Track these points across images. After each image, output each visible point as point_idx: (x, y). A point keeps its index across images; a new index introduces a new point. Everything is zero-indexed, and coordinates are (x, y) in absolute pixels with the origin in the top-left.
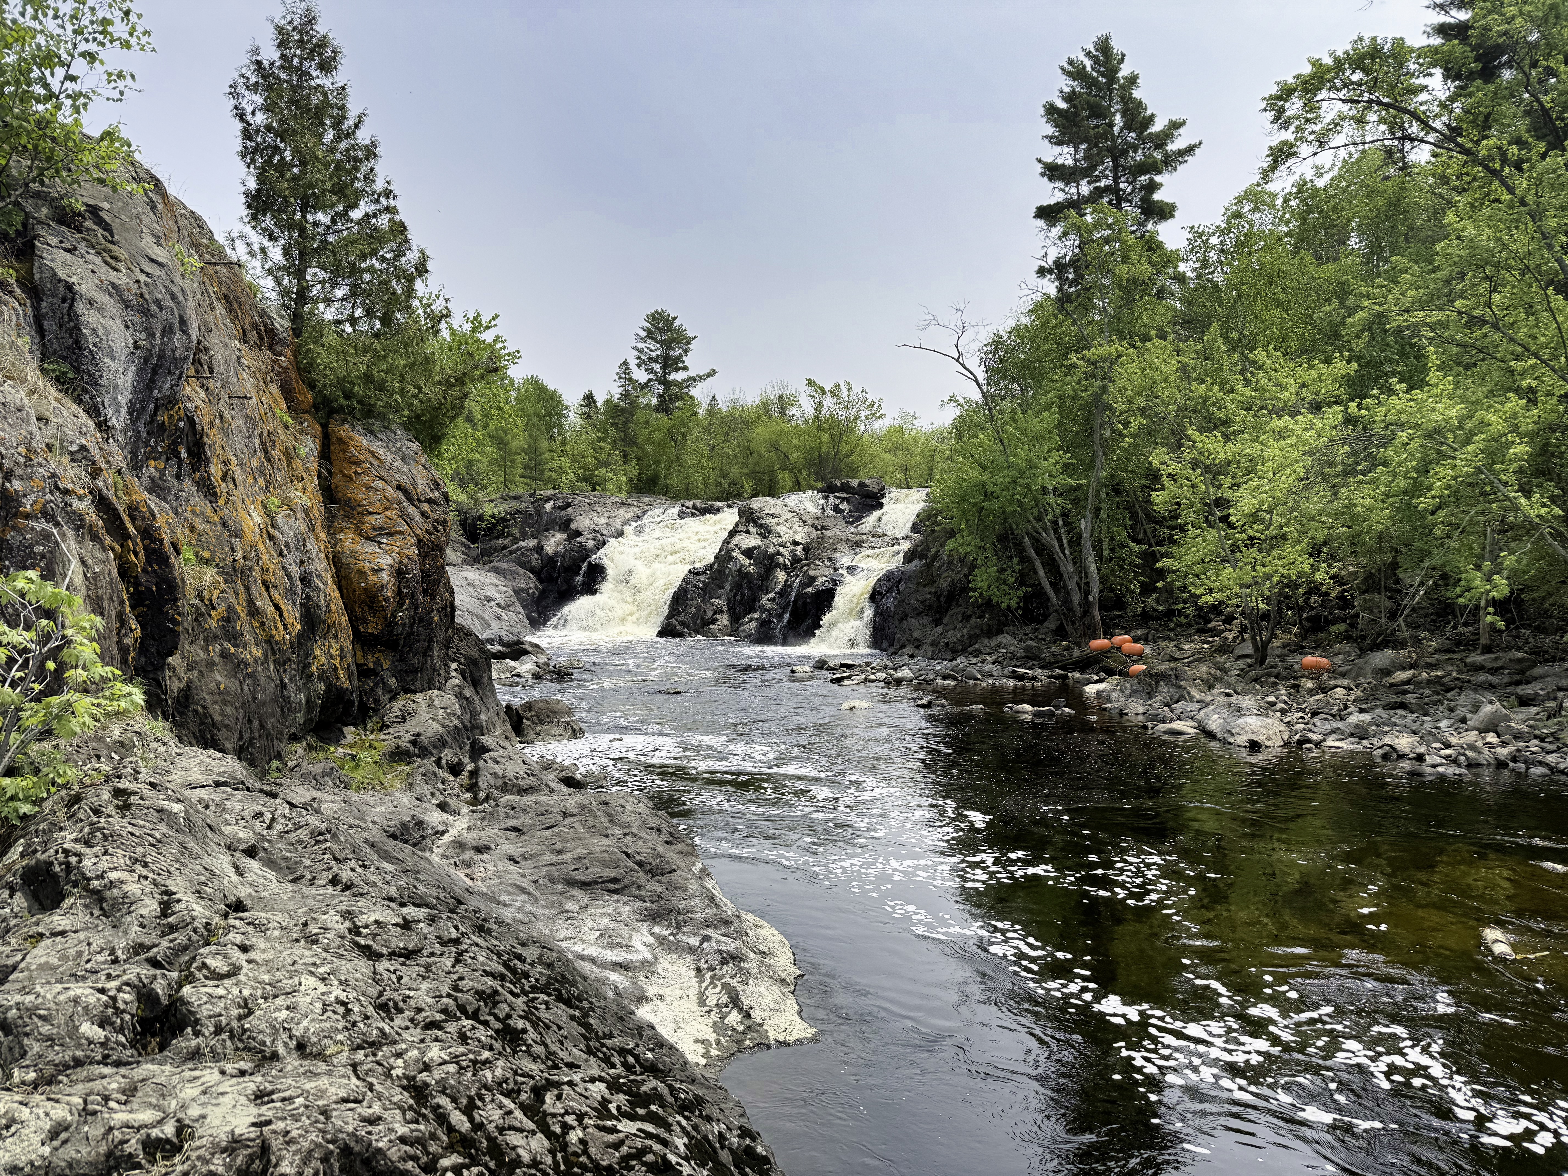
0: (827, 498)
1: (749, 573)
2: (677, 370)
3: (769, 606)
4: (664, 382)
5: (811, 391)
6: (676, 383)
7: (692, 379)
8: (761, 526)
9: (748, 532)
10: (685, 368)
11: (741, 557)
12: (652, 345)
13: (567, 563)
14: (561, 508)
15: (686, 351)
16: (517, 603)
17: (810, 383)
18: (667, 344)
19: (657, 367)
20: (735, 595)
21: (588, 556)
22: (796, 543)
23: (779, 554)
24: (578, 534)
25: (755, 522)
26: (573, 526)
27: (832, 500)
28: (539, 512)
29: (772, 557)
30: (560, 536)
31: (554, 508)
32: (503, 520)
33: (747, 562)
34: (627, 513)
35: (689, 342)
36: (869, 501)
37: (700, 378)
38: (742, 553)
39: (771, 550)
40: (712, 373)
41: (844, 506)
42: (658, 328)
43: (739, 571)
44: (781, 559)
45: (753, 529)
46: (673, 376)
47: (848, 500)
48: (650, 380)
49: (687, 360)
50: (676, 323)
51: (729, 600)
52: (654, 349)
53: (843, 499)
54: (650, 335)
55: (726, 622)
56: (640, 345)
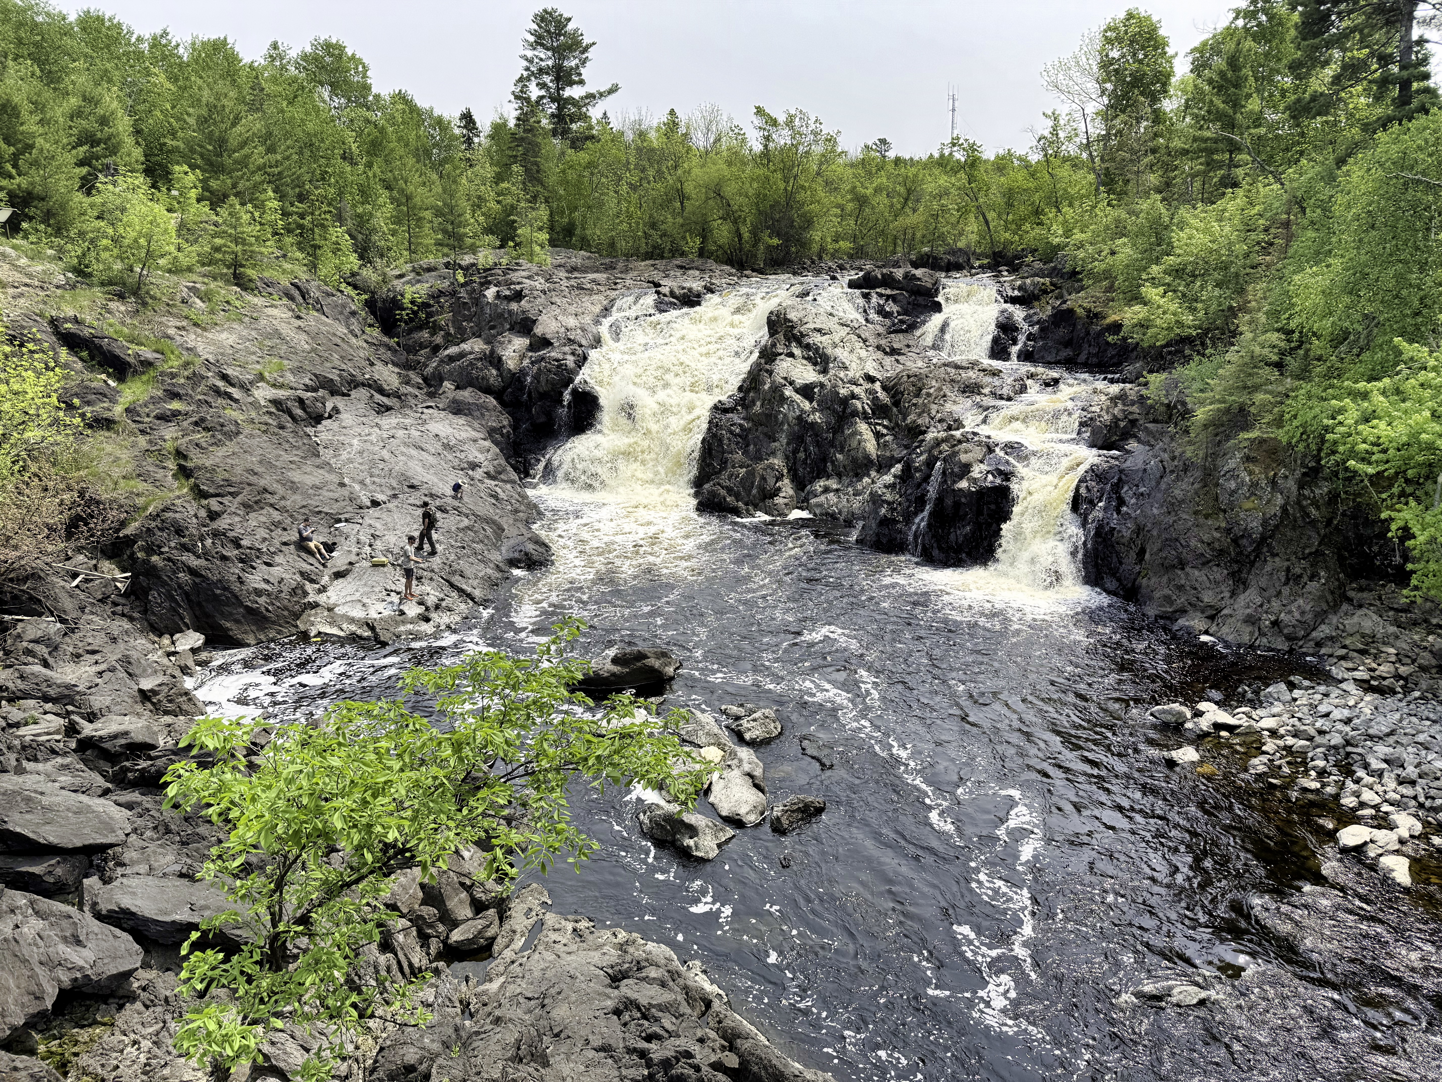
0: (866, 296)
1: (813, 424)
2: (571, 83)
3: (888, 497)
4: (556, 98)
5: (758, 121)
6: (571, 100)
7: (591, 96)
8: (808, 347)
9: (791, 355)
10: (581, 82)
11: (797, 397)
12: (542, 53)
13: (544, 387)
14: (508, 299)
15: (584, 62)
16: (509, 468)
17: (760, 111)
18: (560, 52)
19: (547, 79)
20: (795, 452)
21: (571, 380)
22: (870, 379)
23: (853, 396)
24: (545, 343)
25: (800, 343)
26: (538, 330)
27: (875, 299)
28: (477, 299)
29: (845, 402)
30: (520, 343)
31: (498, 296)
32: (425, 305)
33: (806, 405)
34: (593, 304)
35: (586, 50)
36: (921, 300)
37: (601, 95)
38: (797, 391)
39: (843, 392)
40: (613, 90)
41: (891, 307)
42: (548, 32)
43: (799, 418)
44: (858, 404)
45: (797, 352)
46: (569, 92)
47: (894, 298)
48: (542, 97)
49: (586, 73)
50: (571, 27)
51: (787, 457)
52: (545, 58)
53: (888, 297)
54: (539, 42)
55: (791, 492)
56: (530, 54)
